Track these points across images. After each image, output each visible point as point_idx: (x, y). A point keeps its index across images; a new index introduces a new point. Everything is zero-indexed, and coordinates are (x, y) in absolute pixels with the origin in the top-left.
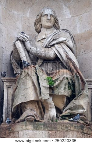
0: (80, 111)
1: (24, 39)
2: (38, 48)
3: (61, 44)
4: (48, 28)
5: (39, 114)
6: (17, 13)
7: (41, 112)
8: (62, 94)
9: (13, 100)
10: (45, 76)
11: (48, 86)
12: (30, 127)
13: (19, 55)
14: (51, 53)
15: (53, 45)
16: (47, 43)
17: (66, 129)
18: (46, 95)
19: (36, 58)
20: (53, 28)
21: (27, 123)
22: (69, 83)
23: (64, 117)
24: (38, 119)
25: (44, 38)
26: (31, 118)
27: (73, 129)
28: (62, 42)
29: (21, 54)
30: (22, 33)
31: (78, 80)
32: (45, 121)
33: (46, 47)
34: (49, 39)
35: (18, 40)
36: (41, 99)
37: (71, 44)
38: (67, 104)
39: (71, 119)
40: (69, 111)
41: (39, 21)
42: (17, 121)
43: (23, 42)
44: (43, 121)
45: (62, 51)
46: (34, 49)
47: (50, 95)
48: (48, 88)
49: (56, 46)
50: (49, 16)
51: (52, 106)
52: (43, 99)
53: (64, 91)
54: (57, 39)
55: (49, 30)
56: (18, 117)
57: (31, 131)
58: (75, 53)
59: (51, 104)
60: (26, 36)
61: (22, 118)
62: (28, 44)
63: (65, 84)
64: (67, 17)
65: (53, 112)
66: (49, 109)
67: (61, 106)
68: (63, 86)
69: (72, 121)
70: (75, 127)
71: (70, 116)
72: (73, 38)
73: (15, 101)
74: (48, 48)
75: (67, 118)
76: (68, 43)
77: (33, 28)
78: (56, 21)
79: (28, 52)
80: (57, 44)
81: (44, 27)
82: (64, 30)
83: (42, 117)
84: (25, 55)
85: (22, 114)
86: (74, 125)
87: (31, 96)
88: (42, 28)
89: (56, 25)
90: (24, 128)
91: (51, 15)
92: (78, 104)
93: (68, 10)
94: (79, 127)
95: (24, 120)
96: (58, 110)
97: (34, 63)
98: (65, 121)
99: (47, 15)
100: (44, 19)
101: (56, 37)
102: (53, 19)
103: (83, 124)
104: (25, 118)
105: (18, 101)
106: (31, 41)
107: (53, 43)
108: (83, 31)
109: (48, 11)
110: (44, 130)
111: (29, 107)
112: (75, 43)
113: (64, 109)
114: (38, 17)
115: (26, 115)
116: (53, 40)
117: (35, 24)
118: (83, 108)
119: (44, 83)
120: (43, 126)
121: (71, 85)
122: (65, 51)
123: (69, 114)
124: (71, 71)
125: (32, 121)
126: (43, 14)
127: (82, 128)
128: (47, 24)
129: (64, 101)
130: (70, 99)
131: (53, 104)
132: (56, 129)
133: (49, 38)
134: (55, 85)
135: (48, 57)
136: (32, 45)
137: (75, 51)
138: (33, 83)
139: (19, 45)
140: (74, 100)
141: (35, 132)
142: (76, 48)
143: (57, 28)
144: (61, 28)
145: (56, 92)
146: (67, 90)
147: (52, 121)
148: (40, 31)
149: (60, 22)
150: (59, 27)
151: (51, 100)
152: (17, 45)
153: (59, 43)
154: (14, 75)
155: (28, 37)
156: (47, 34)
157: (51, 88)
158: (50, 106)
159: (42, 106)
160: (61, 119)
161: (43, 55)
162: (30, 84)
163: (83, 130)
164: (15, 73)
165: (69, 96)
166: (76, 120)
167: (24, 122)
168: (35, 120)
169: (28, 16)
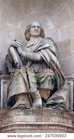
0: (61, 101)
1: (17, 45)
2: (28, 53)
3: (46, 49)
4: (36, 37)
5: (28, 103)
6: (10, 25)
7: (30, 102)
8: (47, 88)
9: (8, 92)
11: (36, 82)
12: (22, 113)
13: (12, 58)
14: (38, 56)
15: (40, 50)
16: (35, 48)
17: (50, 115)
18: (34, 88)
20: (40, 37)
21: (20, 110)
22: (52, 79)
23: (48, 106)
24: (28, 107)
25: (33, 45)
26: (22, 106)
27: (55, 114)
28: (47, 48)
29: (14, 57)
30: (15, 40)
31: (60, 77)
32: (34, 108)
33: (34, 52)
34: (36, 46)
35: (12, 46)
36: (30, 92)
37: (54, 49)
38: (51, 95)
39: (54, 107)
40: (52, 101)
41: (28, 31)
42: (11, 108)
43: (16, 48)
44: (32, 108)
45: (47, 55)
46: (24, 53)
47: (38, 89)
48: (35, 83)
49: (42, 51)
50: (36, 27)
51: (39, 97)
52: (32, 92)
53: (48, 86)
54: (42, 45)
55: (36, 38)
56: (12, 105)
57: (23, 116)
58: (57, 56)
59: (38, 96)
61: (15, 106)
62: (20, 50)
63: (49, 81)
64: (51, 28)
65: (39, 102)
66: (37, 100)
67: (46, 97)
68: (47, 82)
69: (54, 108)
70: (57, 113)
71: (53, 105)
72: (55, 45)
73: (10, 93)
74: (36, 52)
75: (50, 106)
76: (52, 49)
77: (24, 37)
78: (42, 31)
79: (20, 55)
80: (42, 49)
81: (32, 36)
82: (49, 38)
83: (31, 105)
84: (17, 58)
85: (15, 103)
86: (56, 111)
87: (22, 90)
88: (31, 36)
89: (42, 35)
90: (17, 114)
91: (38, 27)
92: (59, 95)
93: (52, 22)
94: (60, 113)
95: (17, 108)
96: (44, 100)
98: (49, 108)
99: (35, 27)
100: (32, 30)
101: (42, 44)
102: (39, 30)
103: (63, 111)
104: (18, 106)
105: (12, 93)
106: (22, 47)
107: (40, 48)
108: (64, 39)
109: (36, 24)
110: (33, 115)
111: (20, 98)
112: (57, 48)
113: (48, 99)
114: (28, 28)
115: (18, 104)
116: (40, 46)
117: (25, 34)
118: (63, 99)
119: (33, 80)
120: (31, 112)
121: (54, 81)
122: (49, 55)
123: (52, 103)
124: (54, 70)
125: (23, 109)
126: (32, 26)
127: (62, 113)
128: (35, 34)
129: (48, 94)
130: (53, 92)
131: (40, 95)
132: (42, 114)
133: (36, 44)
134: (41, 81)
135: (35, 59)
136: (23, 50)
137: (57, 55)
138: (24, 79)
139: (12, 50)
140: (56, 93)
141: (26, 116)
142: (58, 52)
143: (43, 37)
144: (46, 37)
145: (42, 87)
146: (50, 85)
147: (39, 108)
148: (29, 39)
149: (45, 32)
150: (44, 36)
151: (38, 93)
152: (11, 50)
153: (44, 49)
154: (9, 74)
155: (20, 44)
156: (35, 42)
157: (38, 83)
158: (37, 97)
159: (31, 97)
160: (45, 107)
161: (32, 58)
162: (21, 80)
163: (63, 115)
164: (9, 72)
166: (58, 108)
167: (17, 110)
168: (26, 108)
169: (19, 27)
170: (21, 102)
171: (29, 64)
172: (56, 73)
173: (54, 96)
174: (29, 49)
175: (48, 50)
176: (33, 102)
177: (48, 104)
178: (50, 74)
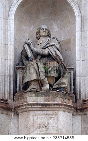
0: (64, 86)
1: (30, 43)
2: (38, 49)
3: (52, 46)
4: (44, 37)
5: (39, 87)
6: (25, 28)
7: (40, 87)
9: (23, 79)
10: (42, 65)
11: (44, 71)
12: (34, 95)
13: (26, 53)
14: (46, 52)
15: (47, 47)
16: (43, 46)
17: (55, 96)
18: (43, 76)
19: (37, 55)
20: (47, 37)
21: (32, 93)
22: (57, 69)
23: (54, 89)
24: (38, 90)
25: (42, 43)
26: (34, 90)
27: (59, 96)
28: (53, 45)
29: (27, 52)
30: (28, 40)
31: (62, 68)
32: (43, 91)
33: (43, 48)
34: (45, 44)
35: (26, 44)
36: (40, 79)
39: (58, 90)
40: (57, 86)
41: (38, 32)
42: (26, 92)
43: (29, 45)
44: (41, 92)
45: (53, 51)
46: (35, 49)
47: (46, 77)
49: (49, 47)
50: (45, 30)
51: (47, 83)
52: (41, 79)
53: (54, 74)
54: (49, 43)
55: (44, 38)
56: (26, 89)
57: (34, 97)
58: (61, 51)
59: (46, 82)
60: (30, 42)
61: (29, 90)
62: (32, 47)
63: (54, 70)
64: (56, 30)
65: (47, 87)
66: (45, 85)
67: (52, 83)
68: (53, 71)
69: (59, 91)
70: (60, 95)
71: (57, 89)
73: (24, 80)
74: (44, 48)
75: (55, 90)
76: (56, 46)
77: (35, 37)
78: (49, 33)
79: (32, 51)
80: (50, 46)
81: (42, 36)
82: (54, 38)
83: (41, 89)
84: (30, 53)
85: (28, 87)
86: (60, 94)
87: (34, 77)
88: (40, 36)
89: (49, 35)
90: (30, 96)
91: (46, 29)
92: (62, 82)
93: (56, 26)
94: (63, 95)
95: (30, 91)
97: (36, 58)
98: (54, 91)
99: (43, 29)
100: (42, 31)
101: (49, 42)
102: (47, 31)
103: (65, 93)
105: (26, 80)
106: (34, 44)
107: (47, 46)
108: (66, 38)
109: (44, 27)
110: (42, 97)
111: (33, 83)
112: (60, 46)
113: (54, 84)
114: (38, 30)
115: (31, 88)
116: (47, 44)
117: (36, 34)
118: (65, 84)
120: (41, 95)
121: (58, 71)
122: (54, 50)
123: (57, 88)
125: (35, 92)
126: (41, 29)
127: (65, 95)
128: (44, 34)
129: (53, 80)
130: (57, 79)
131: (47, 81)
132: (49, 96)
133: (44, 42)
134: (48, 71)
135: (44, 54)
136: (34, 47)
137: (60, 50)
139: (26, 47)
140: (60, 79)
141: (36, 98)
142: (61, 49)
143: (50, 37)
144: (52, 37)
145: (49, 75)
146: (55, 73)
147: (47, 91)
148: (39, 39)
149: (51, 33)
150: (51, 36)
151: (46, 79)
152: (25, 47)
153: (51, 46)
154: (23, 65)
155: (32, 42)
156: (44, 41)
157: (46, 72)
158: (45, 83)
160: (52, 91)
161: (41, 53)
163: (65, 97)
164: (24, 63)
165: (57, 77)
166: (61, 91)
167: (30, 92)
168: (37, 91)
169: (32, 29)
170: (33, 86)
171: (39, 57)
172: (60, 64)
173: (58, 82)
174: (39, 46)
175: (53, 47)
176: (42, 87)
177: (53, 88)
178: (55, 65)
